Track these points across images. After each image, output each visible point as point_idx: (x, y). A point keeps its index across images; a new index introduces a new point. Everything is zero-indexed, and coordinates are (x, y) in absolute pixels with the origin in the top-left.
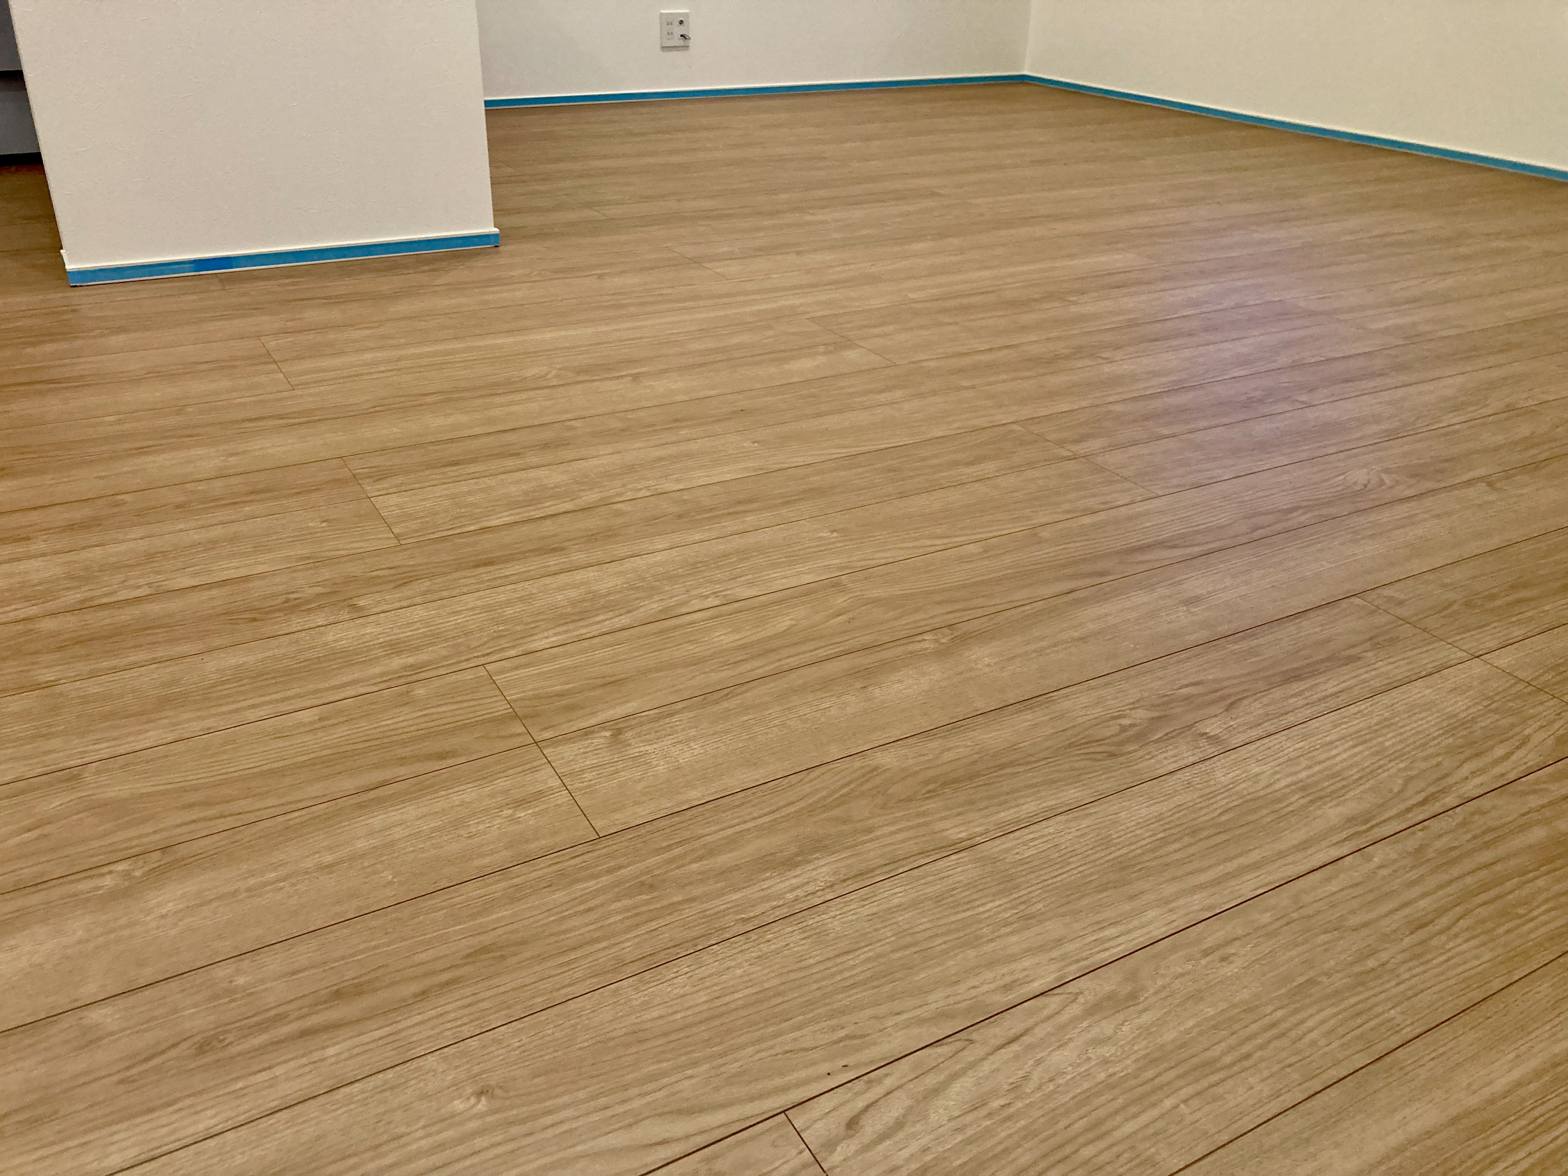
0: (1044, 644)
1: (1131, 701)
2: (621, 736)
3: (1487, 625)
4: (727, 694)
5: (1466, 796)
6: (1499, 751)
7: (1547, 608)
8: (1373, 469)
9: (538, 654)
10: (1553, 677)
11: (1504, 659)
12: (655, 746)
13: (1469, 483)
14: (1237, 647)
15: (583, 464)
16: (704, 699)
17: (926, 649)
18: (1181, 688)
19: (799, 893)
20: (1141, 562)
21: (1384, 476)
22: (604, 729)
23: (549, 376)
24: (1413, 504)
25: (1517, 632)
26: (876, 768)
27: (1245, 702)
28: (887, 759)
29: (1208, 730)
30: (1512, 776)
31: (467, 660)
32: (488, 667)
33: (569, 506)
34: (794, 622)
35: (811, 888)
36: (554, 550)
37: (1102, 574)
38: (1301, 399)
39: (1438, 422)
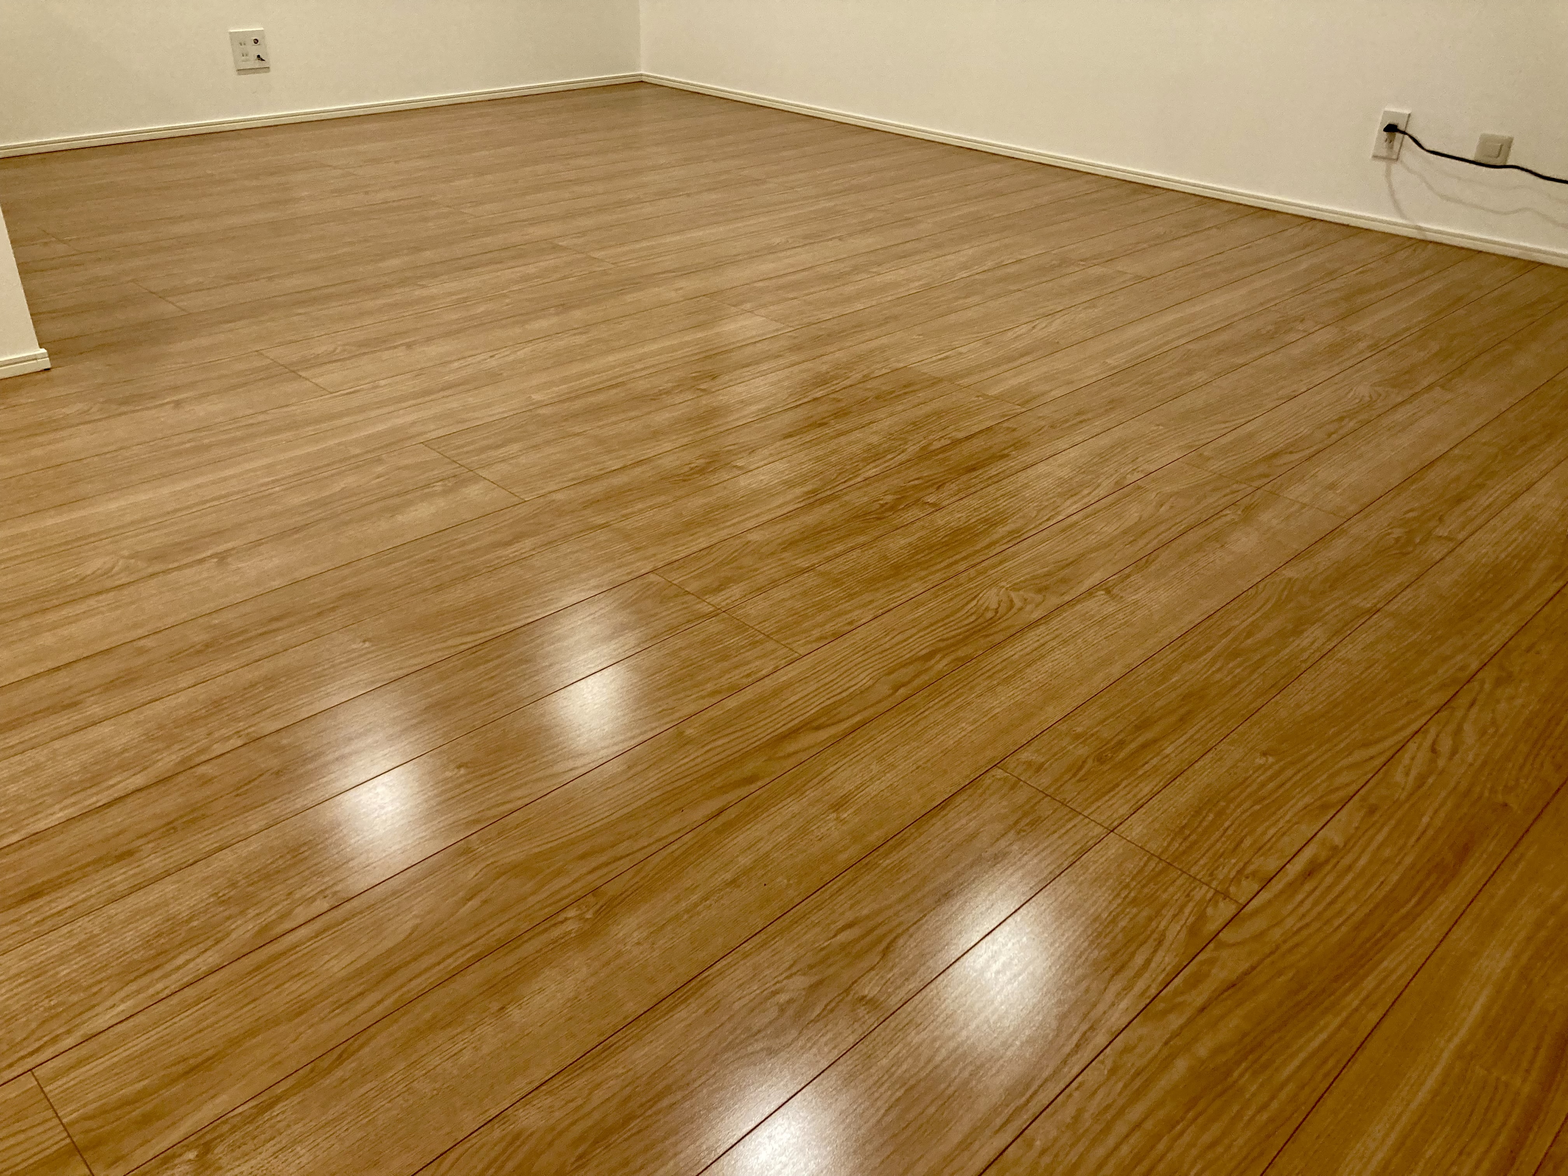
0: (695, 898)
1: (787, 965)
2: (209, 1156)
3: (1117, 785)
4: (340, 1056)
5: (1114, 1029)
6: (1138, 961)
7: (1168, 751)
8: (1003, 587)
9: (102, 1037)
10: (1181, 844)
11: (1136, 829)
12: (253, 1162)
13: (1090, 593)
14: (888, 861)
15: (159, 707)
16: (312, 1071)
17: (570, 932)
18: (835, 936)
20: (790, 755)
21: (1013, 594)
22: (189, 1148)
23: (116, 569)
24: (1042, 628)
25: (1146, 789)
26: (518, 1136)
27: (901, 941)
28: (529, 1119)
29: (866, 992)
30: (1153, 991)
31: (10, 1066)
32: (38, 1072)
33: (139, 780)
34: (418, 921)
36: (120, 858)
37: (750, 780)
38: (931, 499)
39: (1058, 513)
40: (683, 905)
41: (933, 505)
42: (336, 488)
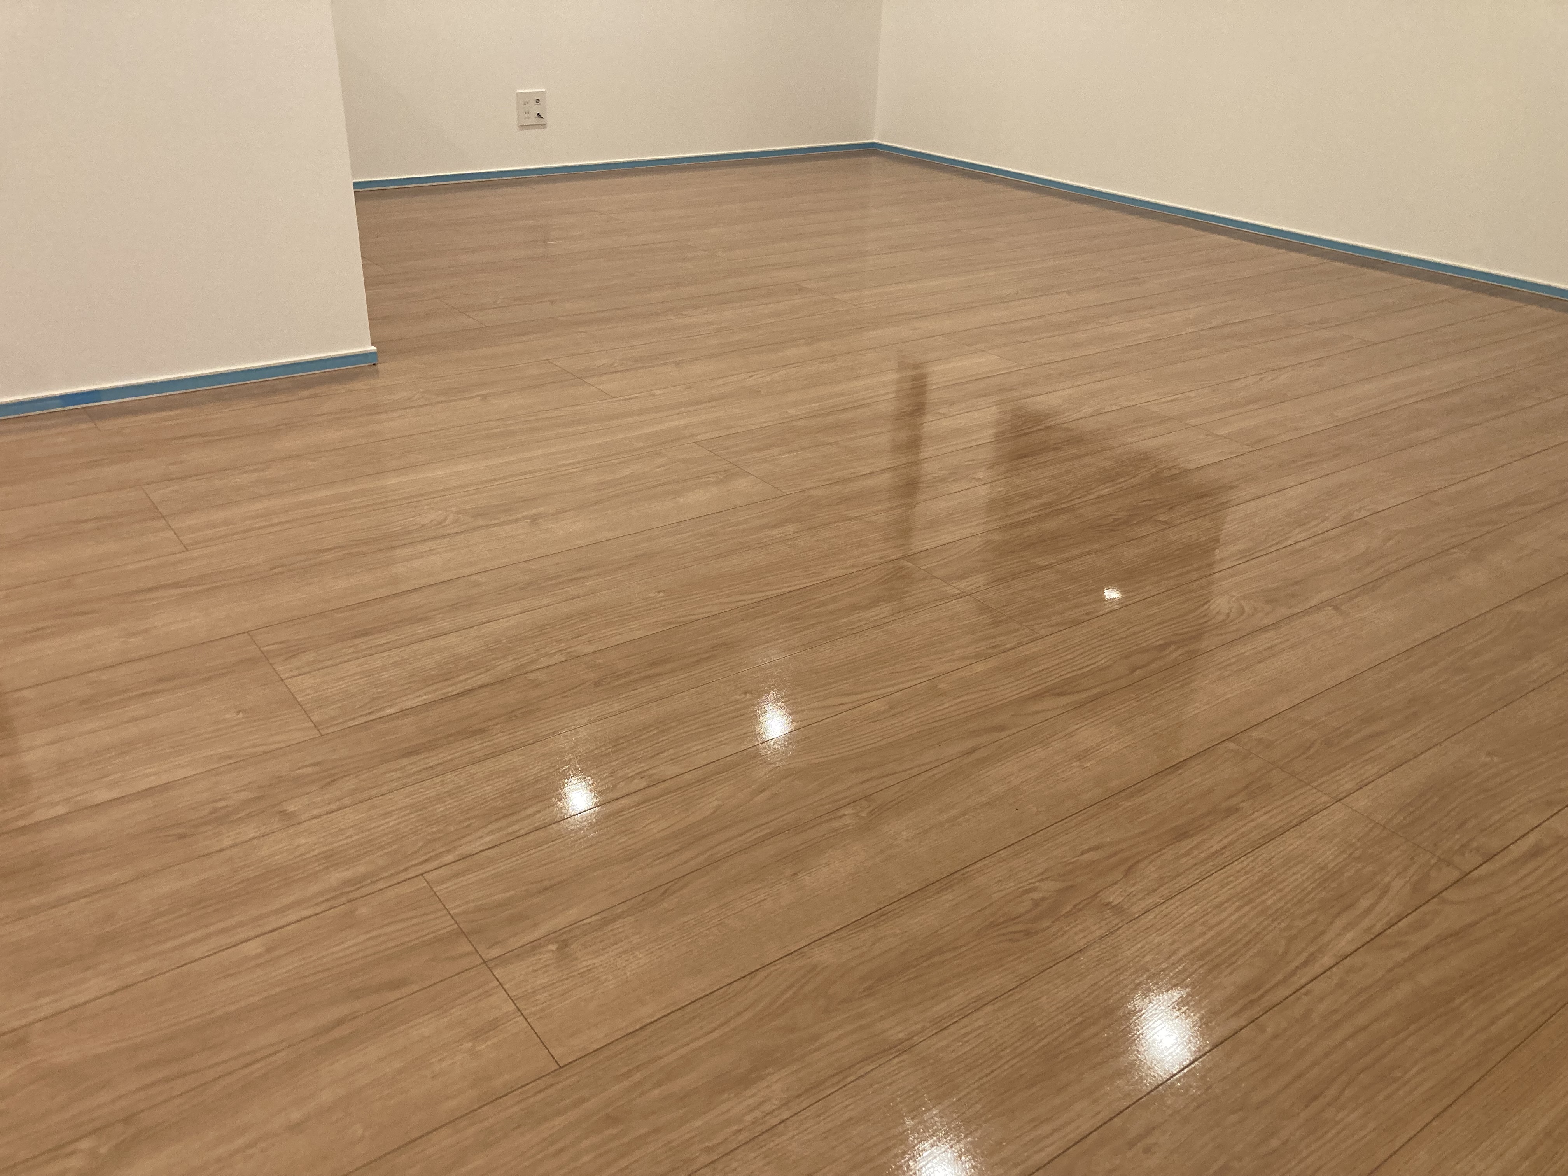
0: (954, 812)
1: (1040, 871)
2: (567, 949)
3: (1345, 765)
4: (665, 893)
5: (1339, 954)
6: (1364, 903)
7: (1394, 742)
8: (1233, 596)
9: (476, 857)
10: (1405, 818)
11: (1362, 801)
12: (602, 958)
13: (1318, 607)
14: (1129, 804)
15: (493, 626)
16: (643, 900)
17: (848, 825)
18: (1082, 854)
19: (757, 1113)
20: (1034, 713)
21: (1244, 603)
22: (550, 942)
23: (447, 522)
24: (1272, 633)
25: (1372, 770)
26: (815, 967)
27: (1141, 865)
28: (823, 956)
29: (1111, 899)
30: (1378, 929)
31: (405, 870)
32: (428, 876)
33: (484, 679)
34: (720, 803)
35: (768, 1107)
36: (475, 733)
37: (1001, 728)
38: (1163, 518)
39: (1286, 539)
40: (945, 816)
41: (1165, 522)
42: (627, 472)
